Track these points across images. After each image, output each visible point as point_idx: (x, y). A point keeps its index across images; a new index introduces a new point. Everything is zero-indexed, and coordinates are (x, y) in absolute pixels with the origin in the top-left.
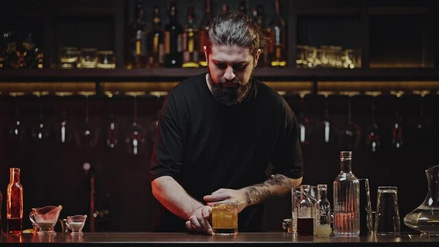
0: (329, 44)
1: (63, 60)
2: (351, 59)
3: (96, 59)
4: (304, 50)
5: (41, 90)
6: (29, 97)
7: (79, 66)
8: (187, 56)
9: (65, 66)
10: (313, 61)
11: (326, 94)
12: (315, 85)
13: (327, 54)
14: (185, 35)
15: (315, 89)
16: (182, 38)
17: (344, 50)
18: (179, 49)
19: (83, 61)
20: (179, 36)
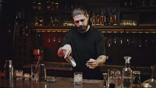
0: (129, 20)
1: (64, 24)
2: (135, 23)
3: (72, 23)
4: (122, 21)
5: (60, 31)
6: (57, 32)
7: (68, 25)
8: (92, 23)
9: (64, 25)
10: (125, 24)
11: (128, 32)
12: (125, 30)
13: (128, 22)
14: (92, 17)
15: (125, 31)
16: (92, 18)
17: (133, 21)
18: (91, 21)
19: (69, 24)
20: (91, 18)
